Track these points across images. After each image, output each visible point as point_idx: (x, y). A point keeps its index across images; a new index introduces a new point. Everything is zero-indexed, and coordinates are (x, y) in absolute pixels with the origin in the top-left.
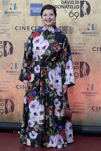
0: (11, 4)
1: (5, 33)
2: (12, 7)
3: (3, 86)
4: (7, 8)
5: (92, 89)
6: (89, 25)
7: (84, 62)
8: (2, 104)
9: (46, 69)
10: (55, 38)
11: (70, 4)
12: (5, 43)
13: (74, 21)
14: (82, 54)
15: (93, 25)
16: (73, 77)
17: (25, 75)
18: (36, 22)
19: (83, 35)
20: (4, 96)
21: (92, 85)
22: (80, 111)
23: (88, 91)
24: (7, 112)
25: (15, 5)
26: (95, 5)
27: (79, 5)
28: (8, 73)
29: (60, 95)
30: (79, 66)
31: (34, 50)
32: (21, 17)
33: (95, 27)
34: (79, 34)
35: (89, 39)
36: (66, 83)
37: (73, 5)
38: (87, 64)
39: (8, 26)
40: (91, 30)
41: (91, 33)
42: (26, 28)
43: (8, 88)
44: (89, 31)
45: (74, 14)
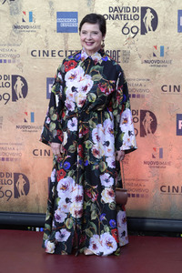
0: (24, 13)
1: (14, 62)
2: (27, 17)
3: (11, 152)
4: (18, 19)
5: (161, 156)
6: (156, 47)
7: (146, 111)
8: (10, 182)
9: (88, 125)
10: (104, 73)
11: (123, 13)
12: (15, 78)
13: (129, 41)
14: (143, 96)
15: (162, 48)
16: (133, 137)
17: (55, 135)
18: (66, 42)
19: (145, 65)
20: (13, 168)
21: (161, 150)
22: (140, 193)
23: (153, 160)
24: (17, 195)
25: (31, 14)
26: (166, 15)
27: (139, 14)
28: (19, 130)
29: (112, 167)
30: (139, 117)
31: (68, 91)
32: (42, 35)
33: (165, 50)
34: (138, 63)
35: (155, 72)
36: (124, 148)
37: (129, 14)
38: (152, 114)
39: (19, 50)
40: (159, 57)
41: (158, 61)
42: (50, 53)
43: (19, 154)
44: (155, 59)
45: (130, 30)
